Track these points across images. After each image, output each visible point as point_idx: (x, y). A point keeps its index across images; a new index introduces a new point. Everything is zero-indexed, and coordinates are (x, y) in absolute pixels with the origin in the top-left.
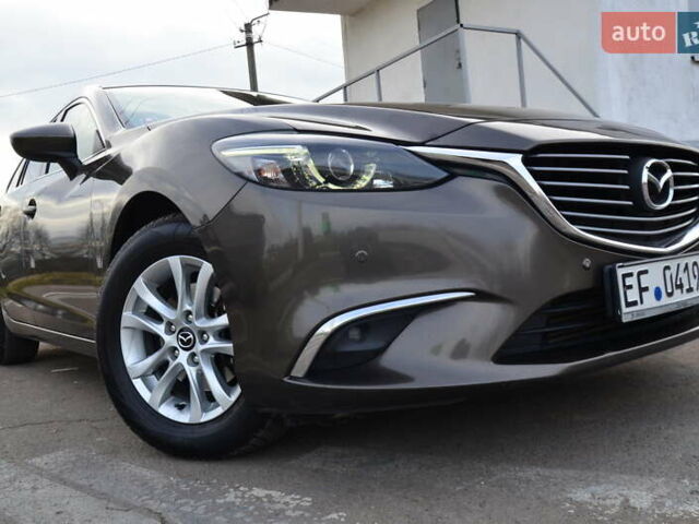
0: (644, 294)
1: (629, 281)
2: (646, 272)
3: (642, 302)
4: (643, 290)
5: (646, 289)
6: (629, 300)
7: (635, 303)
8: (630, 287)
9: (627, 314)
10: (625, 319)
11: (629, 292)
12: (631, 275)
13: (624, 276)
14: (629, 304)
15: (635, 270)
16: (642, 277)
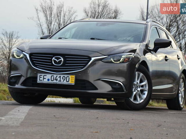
0: (44, 79)
1: (41, 76)
2: (46, 76)
3: (43, 80)
4: (44, 78)
5: (45, 78)
6: (40, 79)
7: (42, 80)
8: (41, 77)
9: (38, 81)
10: (38, 82)
11: (41, 78)
12: (42, 75)
13: (40, 75)
14: (40, 80)
15: (43, 75)
16: (44, 76)
